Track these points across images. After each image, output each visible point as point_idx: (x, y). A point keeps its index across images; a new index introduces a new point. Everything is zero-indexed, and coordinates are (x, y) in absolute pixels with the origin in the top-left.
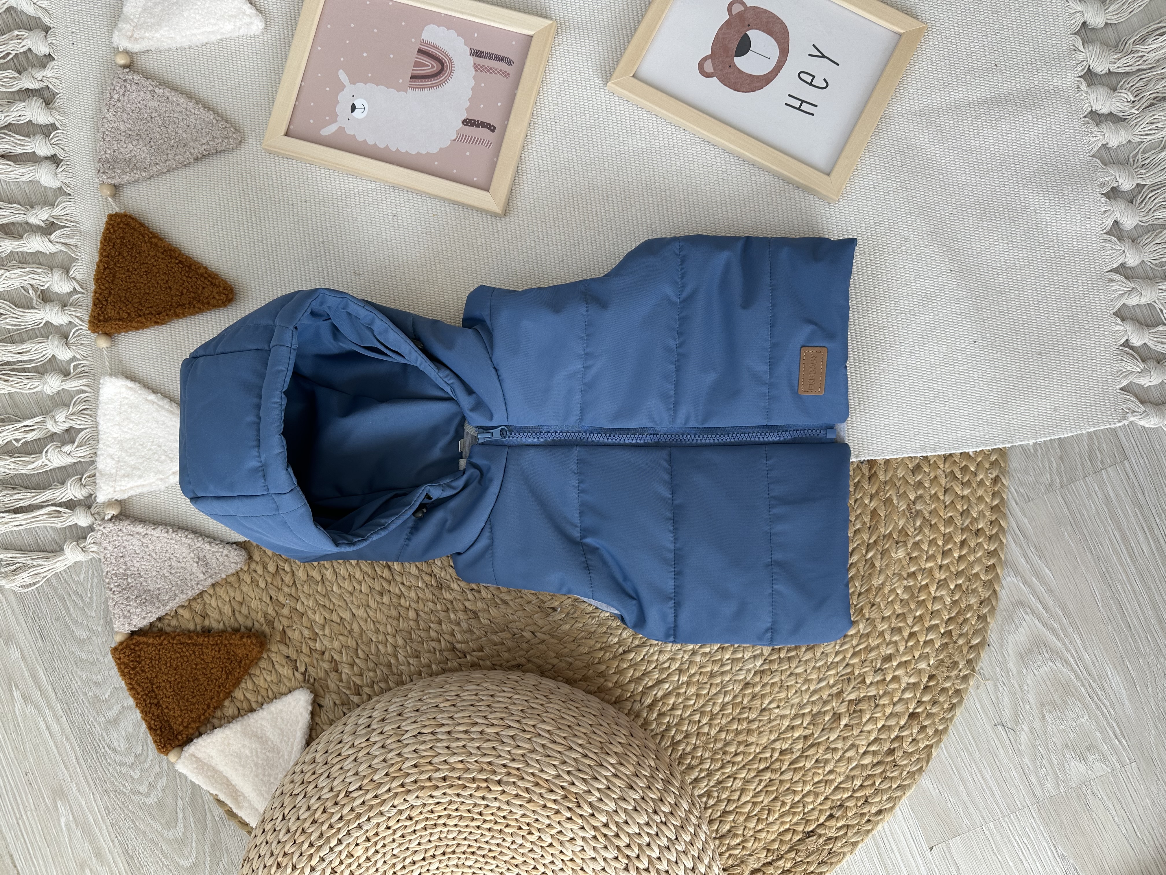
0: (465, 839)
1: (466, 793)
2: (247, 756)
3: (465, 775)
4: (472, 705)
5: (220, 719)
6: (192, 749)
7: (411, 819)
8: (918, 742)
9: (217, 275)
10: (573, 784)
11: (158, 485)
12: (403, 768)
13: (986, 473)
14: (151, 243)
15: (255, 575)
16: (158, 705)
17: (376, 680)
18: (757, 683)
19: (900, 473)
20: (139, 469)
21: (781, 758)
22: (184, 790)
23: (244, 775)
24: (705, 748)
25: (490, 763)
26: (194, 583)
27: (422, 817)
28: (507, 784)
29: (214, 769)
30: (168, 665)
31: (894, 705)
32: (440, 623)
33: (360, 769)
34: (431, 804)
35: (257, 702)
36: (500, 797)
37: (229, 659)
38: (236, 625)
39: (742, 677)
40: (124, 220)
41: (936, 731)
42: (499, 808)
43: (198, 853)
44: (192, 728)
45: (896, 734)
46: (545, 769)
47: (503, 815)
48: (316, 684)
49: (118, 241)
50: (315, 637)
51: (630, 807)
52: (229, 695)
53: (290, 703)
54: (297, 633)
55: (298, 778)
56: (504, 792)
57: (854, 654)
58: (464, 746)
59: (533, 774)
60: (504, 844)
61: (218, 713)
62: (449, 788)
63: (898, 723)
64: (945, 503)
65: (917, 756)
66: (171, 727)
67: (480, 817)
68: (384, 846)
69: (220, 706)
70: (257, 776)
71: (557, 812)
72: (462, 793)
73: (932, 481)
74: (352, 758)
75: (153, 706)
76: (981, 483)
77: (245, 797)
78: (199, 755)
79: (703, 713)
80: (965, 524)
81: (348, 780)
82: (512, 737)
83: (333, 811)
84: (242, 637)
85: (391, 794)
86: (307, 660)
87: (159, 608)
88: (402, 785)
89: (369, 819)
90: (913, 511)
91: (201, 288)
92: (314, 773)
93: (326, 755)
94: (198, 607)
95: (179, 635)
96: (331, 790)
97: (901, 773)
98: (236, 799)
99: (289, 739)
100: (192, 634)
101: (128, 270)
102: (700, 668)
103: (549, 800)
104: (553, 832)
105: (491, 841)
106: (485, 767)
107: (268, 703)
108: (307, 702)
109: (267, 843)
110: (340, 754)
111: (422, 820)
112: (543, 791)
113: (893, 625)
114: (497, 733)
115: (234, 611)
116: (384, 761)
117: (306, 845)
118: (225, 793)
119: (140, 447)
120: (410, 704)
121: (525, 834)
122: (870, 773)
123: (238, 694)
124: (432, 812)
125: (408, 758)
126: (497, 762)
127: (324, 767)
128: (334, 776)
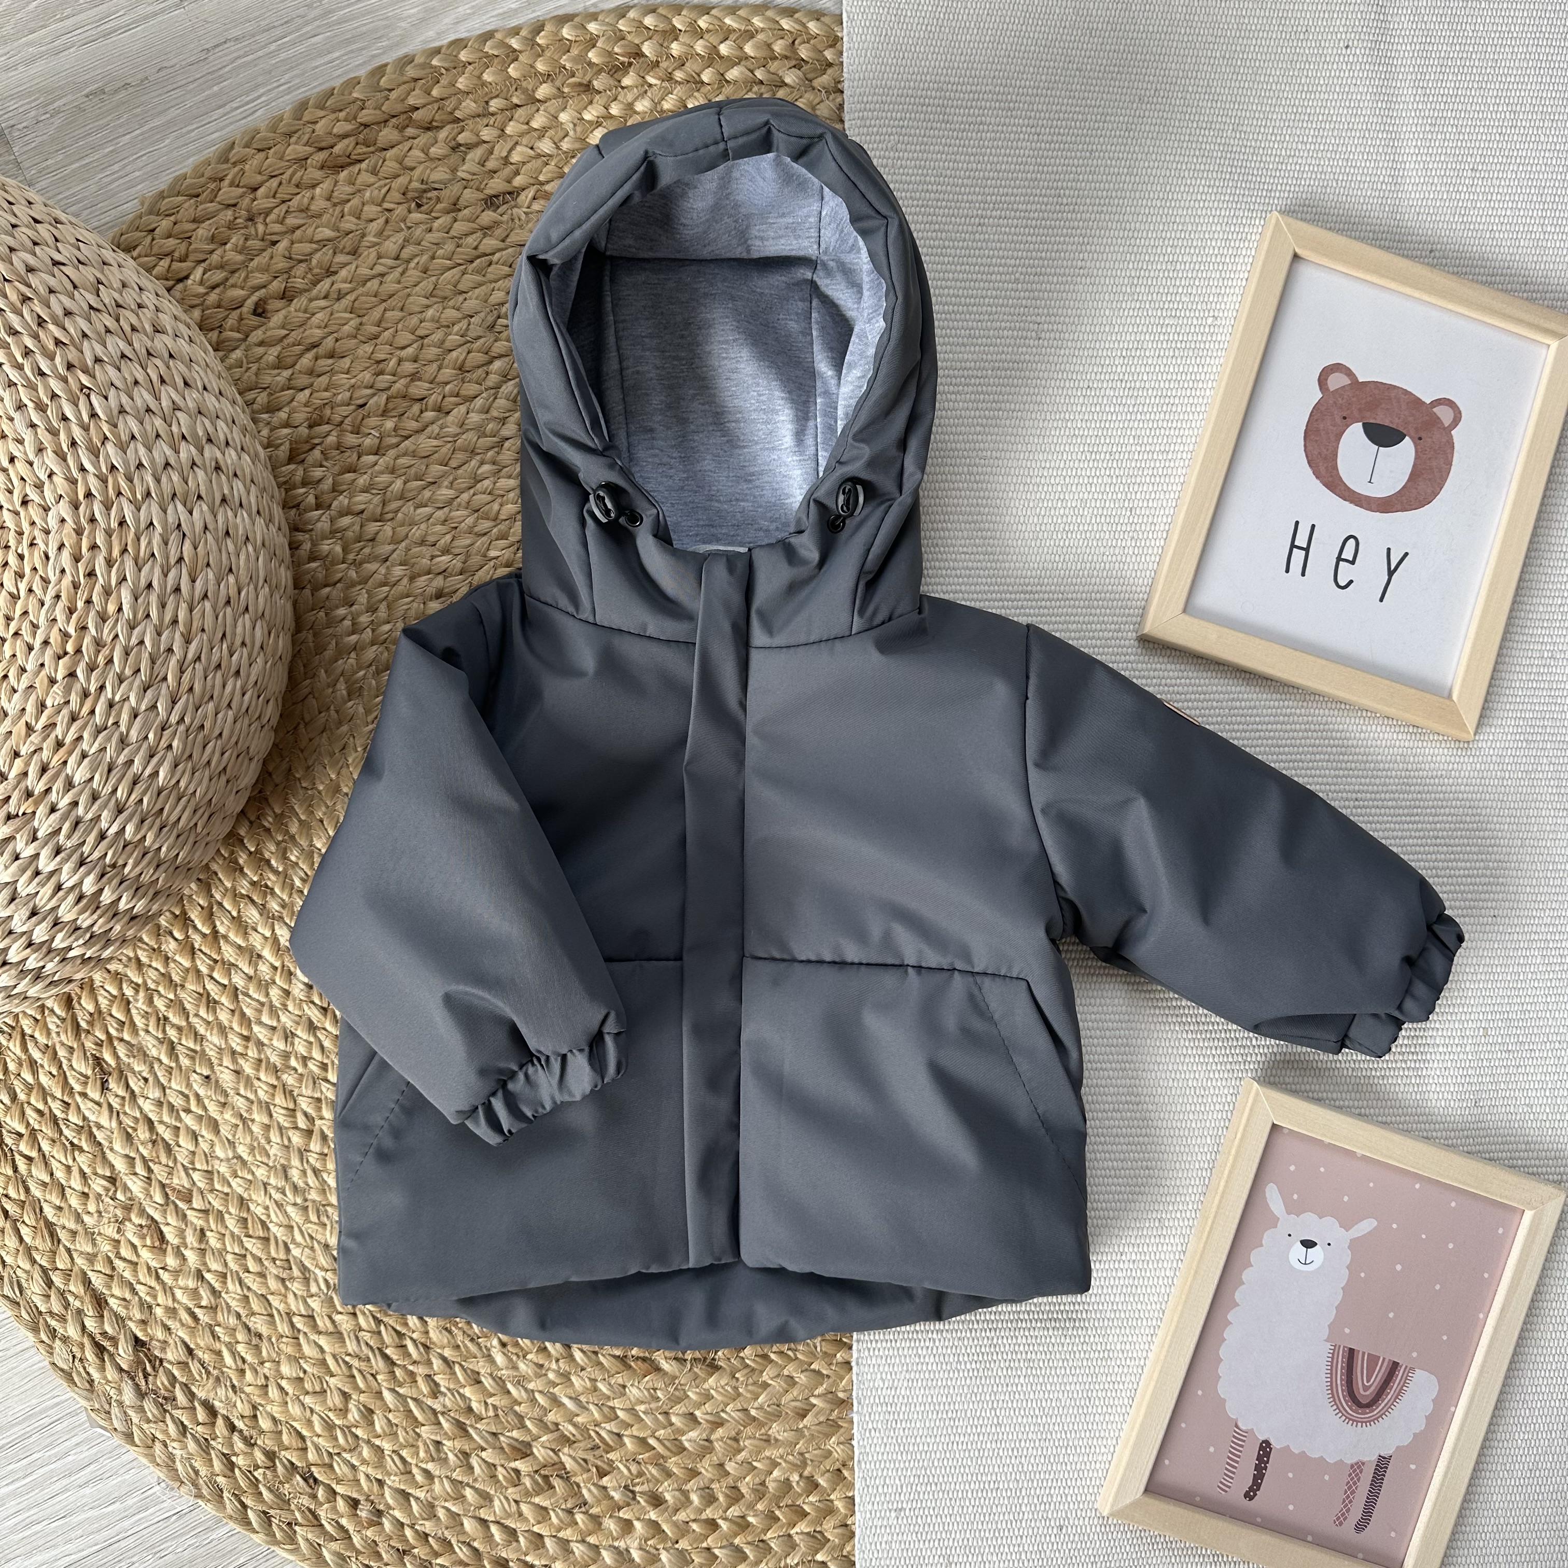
1: (59, 613)
3: (92, 614)
4: (224, 635)
7: (25, 503)
10: (53, 810)
12: (122, 500)
25: (110, 661)
27: (25, 524)
28: (68, 690)
33: (129, 419)
34: (47, 545)
36: (43, 673)
42: (23, 670)
46: (86, 761)
47: (10, 675)
55: (130, 298)
56: (53, 681)
58: (148, 616)
59: (80, 738)
62: (73, 583)
67: (12, 631)
72: (60, 605)
74: (153, 405)
81: (112, 393)
82: (154, 707)
83: (58, 359)
85: (75, 473)
88: (89, 495)
89: (33, 426)
92: (134, 329)
93: (166, 355)
96: (98, 360)
103: (27, 764)
106: (105, 652)
109: (14, 226)
110: (163, 381)
111: (18, 524)
112: (45, 755)
114: (165, 678)
116: (140, 465)
120: (242, 522)
124: (32, 544)
125: (139, 510)
126: (111, 675)
127: (144, 351)
128: (123, 368)
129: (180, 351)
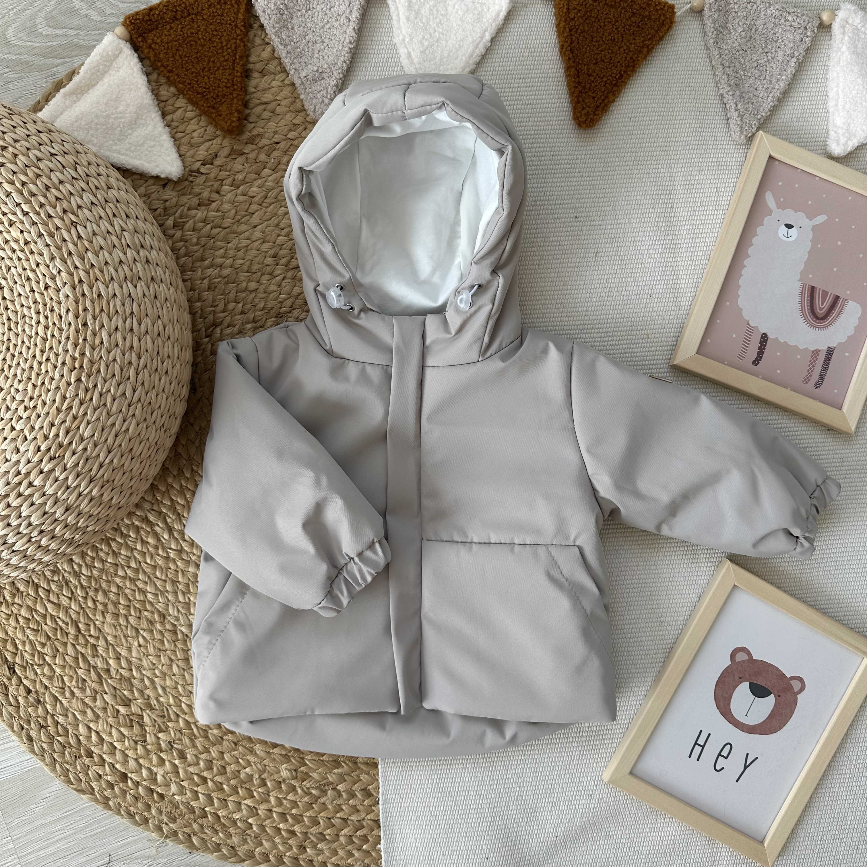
0: (23, 342)
1: (69, 347)
2: (117, 108)
3: (87, 346)
4: (158, 353)
5: (157, 81)
6: (127, 51)
7: (46, 288)
8: (98, 781)
9: (606, 112)
10: (74, 454)
11: (398, 36)
12: (99, 283)
13: (359, 860)
14: (643, 47)
15: (302, 128)
16: (174, 19)
17: (188, 244)
18: (165, 626)
19: (364, 777)
20: (416, 18)
21: (89, 645)
22: (86, 38)
23: (98, 103)
24: (101, 570)
25: (99, 371)
26: (297, 65)
27: (47, 300)
28: (77, 389)
29: (106, 72)
30: (215, 33)
31: (136, 760)
32: (242, 313)
33: (99, 238)
34: (60, 310)
35: (172, 121)
36: (63, 380)
37: (218, 96)
38: (251, 105)
39: (171, 612)
40: (668, 21)
41: (108, 799)
42: (52, 379)
43: (21, 47)
44: (149, 53)
45: (107, 759)
46: (90, 426)
47: (46, 382)
48: (187, 183)
49: (647, 13)
50: (235, 185)
51: (47, 509)
52: (181, 92)
53: (169, 155)
54: (240, 167)
55: (92, 170)
56: (69, 384)
57: (187, 723)
58: (117, 345)
60: (16, 381)
61: (163, 80)
62: (76, 329)
63: (118, 762)
64: (333, 818)
65: (83, 780)
66: (150, 31)
67: (45, 359)
68: (20, 259)
69: (170, 82)
70: (97, 116)
71: (46, 437)
72: (70, 343)
73: (354, 807)
74: (111, 229)
75: (174, 14)
76: (350, 854)
77: (75, 102)
78: (121, 59)
79: (136, 571)
80: (311, 837)
81: (88, 225)
82: (124, 394)
83: (58, 208)
84: (239, 112)
85: (72, 269)
86: (212, 175)
87: (274, 28)
88: (80, 281)
89: (48, 245)
90: (326, 788)
91: (594, 95)
92: (97, 188)
93: (115, 201)
94: (272, 66)
95: (244, 46)
96: (79, 207)
97: (67, 763)
98: (74, 93)
99: (133, 152)
100: (245, 60)
101: (617, 21)
102: (182, 570)
103: (59, 430)
104: (26, 432)
105: (19, 368)
106: (96, 367)
107: (170, 133)
108: (170, 174)
109: (28, 136)
110: (115, 216)
111: (44, 300)
112: (67, 424)
113: (215, 762)
114: (129, 378)
115: (266, 103)
116: (106, 263)
117: (24, 178)
118: (81, 82)
119: (438, 20)
121: (25, 403)
122: (70, 732)
123: (181, 102)
124: (52, 310)
125: (108, 288)
126: (100, 379)
127: (103, 200)
128: (93, 210)
129: (122, 198)
